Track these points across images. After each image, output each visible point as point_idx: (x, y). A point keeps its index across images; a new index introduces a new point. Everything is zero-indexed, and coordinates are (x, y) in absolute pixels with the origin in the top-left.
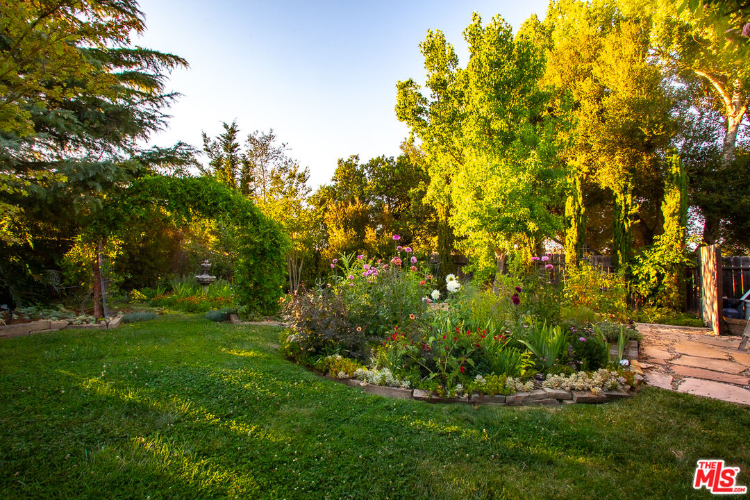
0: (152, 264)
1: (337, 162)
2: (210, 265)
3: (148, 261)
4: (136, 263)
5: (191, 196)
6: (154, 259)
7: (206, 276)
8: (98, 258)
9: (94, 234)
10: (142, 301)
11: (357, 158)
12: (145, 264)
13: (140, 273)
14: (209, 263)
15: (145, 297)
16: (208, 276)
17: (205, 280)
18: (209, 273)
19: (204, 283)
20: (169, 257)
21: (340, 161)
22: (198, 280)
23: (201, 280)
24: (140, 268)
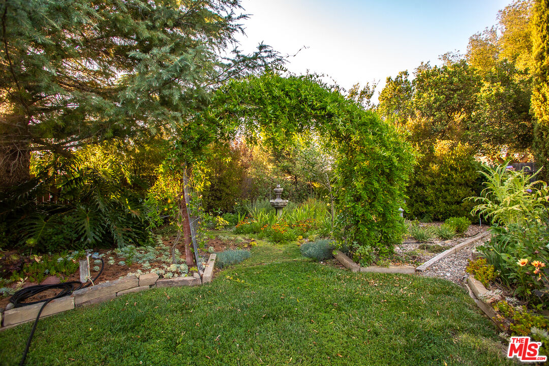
0: (227, 191)
1: (385, 80)
2: (282, 189)
3: (225, 188)
4: (215, 191)
5: (291, 99)
6: (229, 186)
7: (279, 201)
8: (183, 192)
9: (177, 161)
10: (226, 226)
11: (406, 73)
12: (223, 191)
13: (219, 199)
14: (281, 187)
15: (228, 223)
16: (281, 200)
17: (280, 204)
18: (283, 197)
19: (278, 208)
20: (240, 183)
21: (389, 79)
22: (273, 205)
23: (276, 204)
24: (219, 195)
